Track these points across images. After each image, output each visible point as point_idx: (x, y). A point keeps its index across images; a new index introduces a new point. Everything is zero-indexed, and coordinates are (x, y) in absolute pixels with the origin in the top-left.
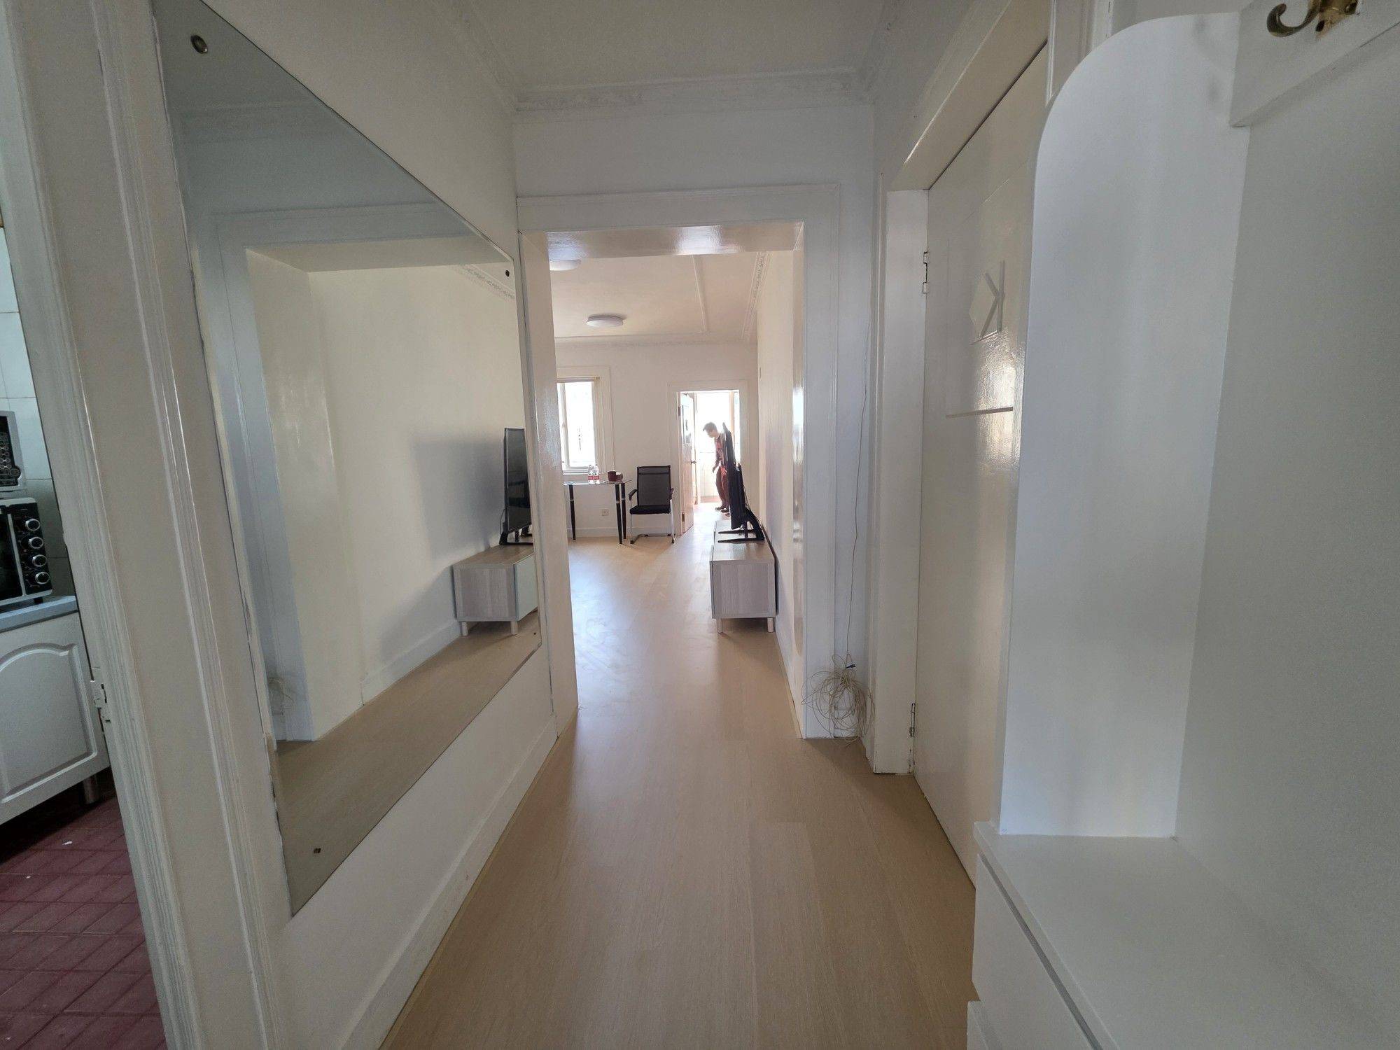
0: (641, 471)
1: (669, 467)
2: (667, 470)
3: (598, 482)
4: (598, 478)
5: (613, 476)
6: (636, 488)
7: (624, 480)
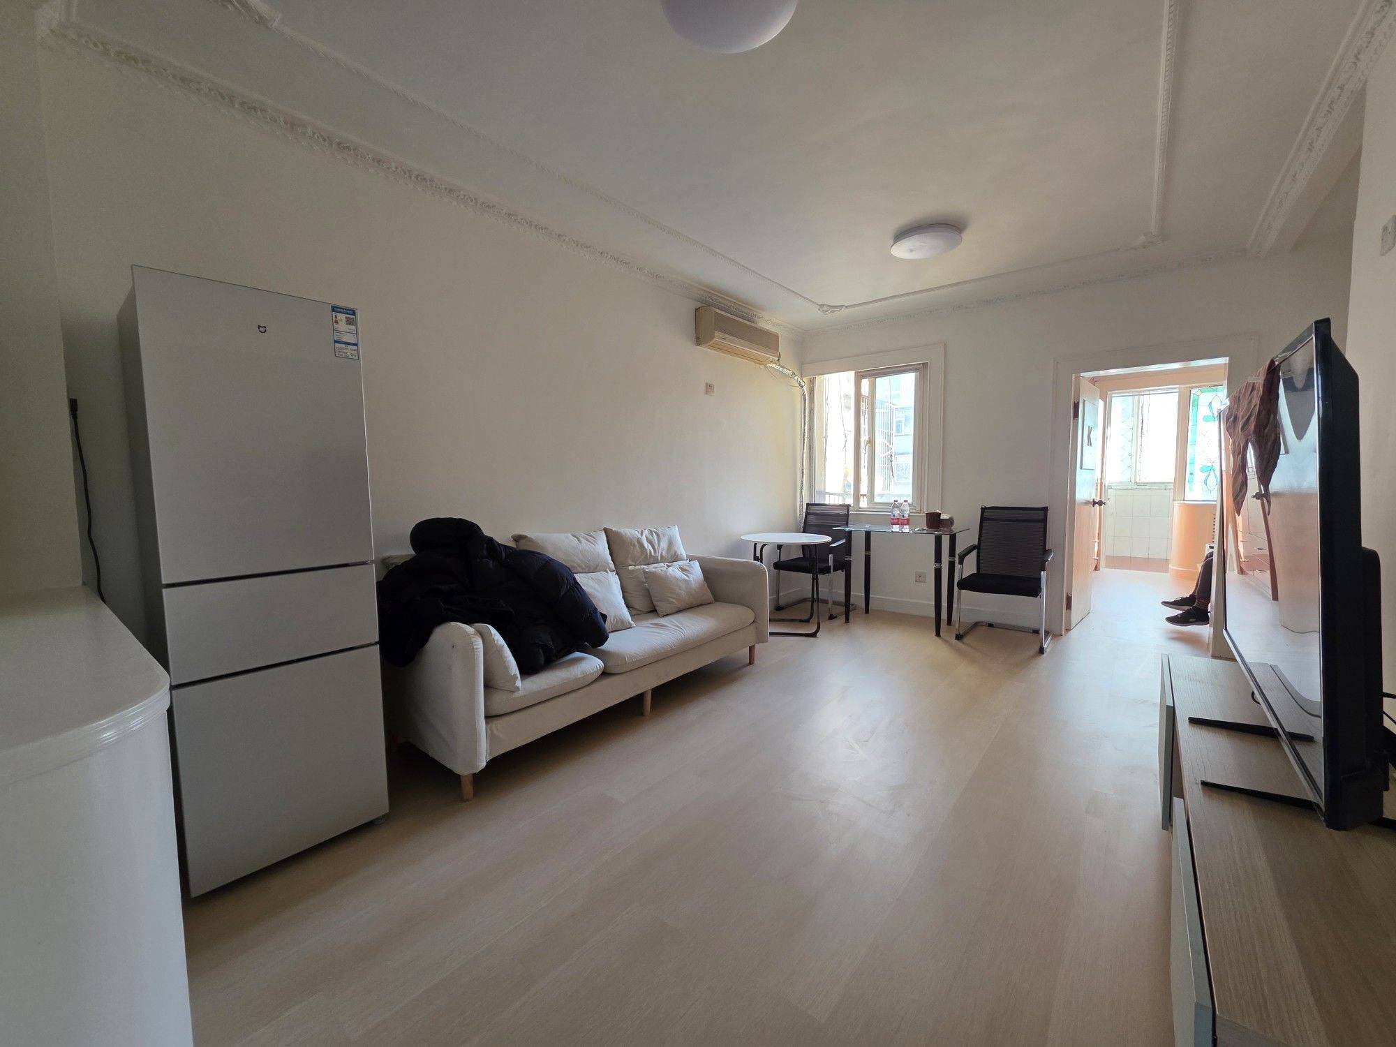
0: (987, 514)
1: (1045, 509)
2: (1041, 514)
3: (906, 529)
4: (907, 522)
5: (934, 521)
6: (976, 543)
7: (955, 528)
